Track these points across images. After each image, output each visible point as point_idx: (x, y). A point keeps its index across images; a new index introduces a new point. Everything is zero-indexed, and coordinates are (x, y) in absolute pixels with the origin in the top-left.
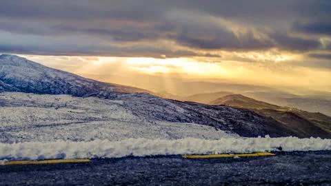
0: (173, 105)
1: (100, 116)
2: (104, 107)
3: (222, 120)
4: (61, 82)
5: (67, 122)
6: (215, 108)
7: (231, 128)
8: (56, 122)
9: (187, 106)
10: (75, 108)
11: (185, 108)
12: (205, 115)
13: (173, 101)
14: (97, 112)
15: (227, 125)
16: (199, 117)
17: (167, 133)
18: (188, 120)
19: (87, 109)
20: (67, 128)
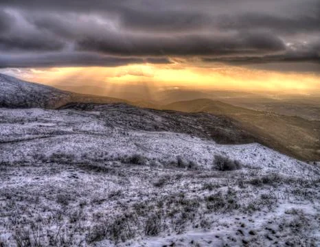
0: (151, 114)
1: (70, 129)
2: (79, 119)
3: (200, 127)
4: (37, 95)
5: (31, 136)
6: (194, 115)
7: (209, 135)
8: (20, 138)
9: (165, 114)
10: (46, 122)
11: (163, 117)
12: (183, 123)
13: (151, 110)
14: (69, 125)
15: (205, 132)
16: (177, 125)
17: (135, 144)
18: (166, 128)
19: (58, 123)
20: (28, 144)
